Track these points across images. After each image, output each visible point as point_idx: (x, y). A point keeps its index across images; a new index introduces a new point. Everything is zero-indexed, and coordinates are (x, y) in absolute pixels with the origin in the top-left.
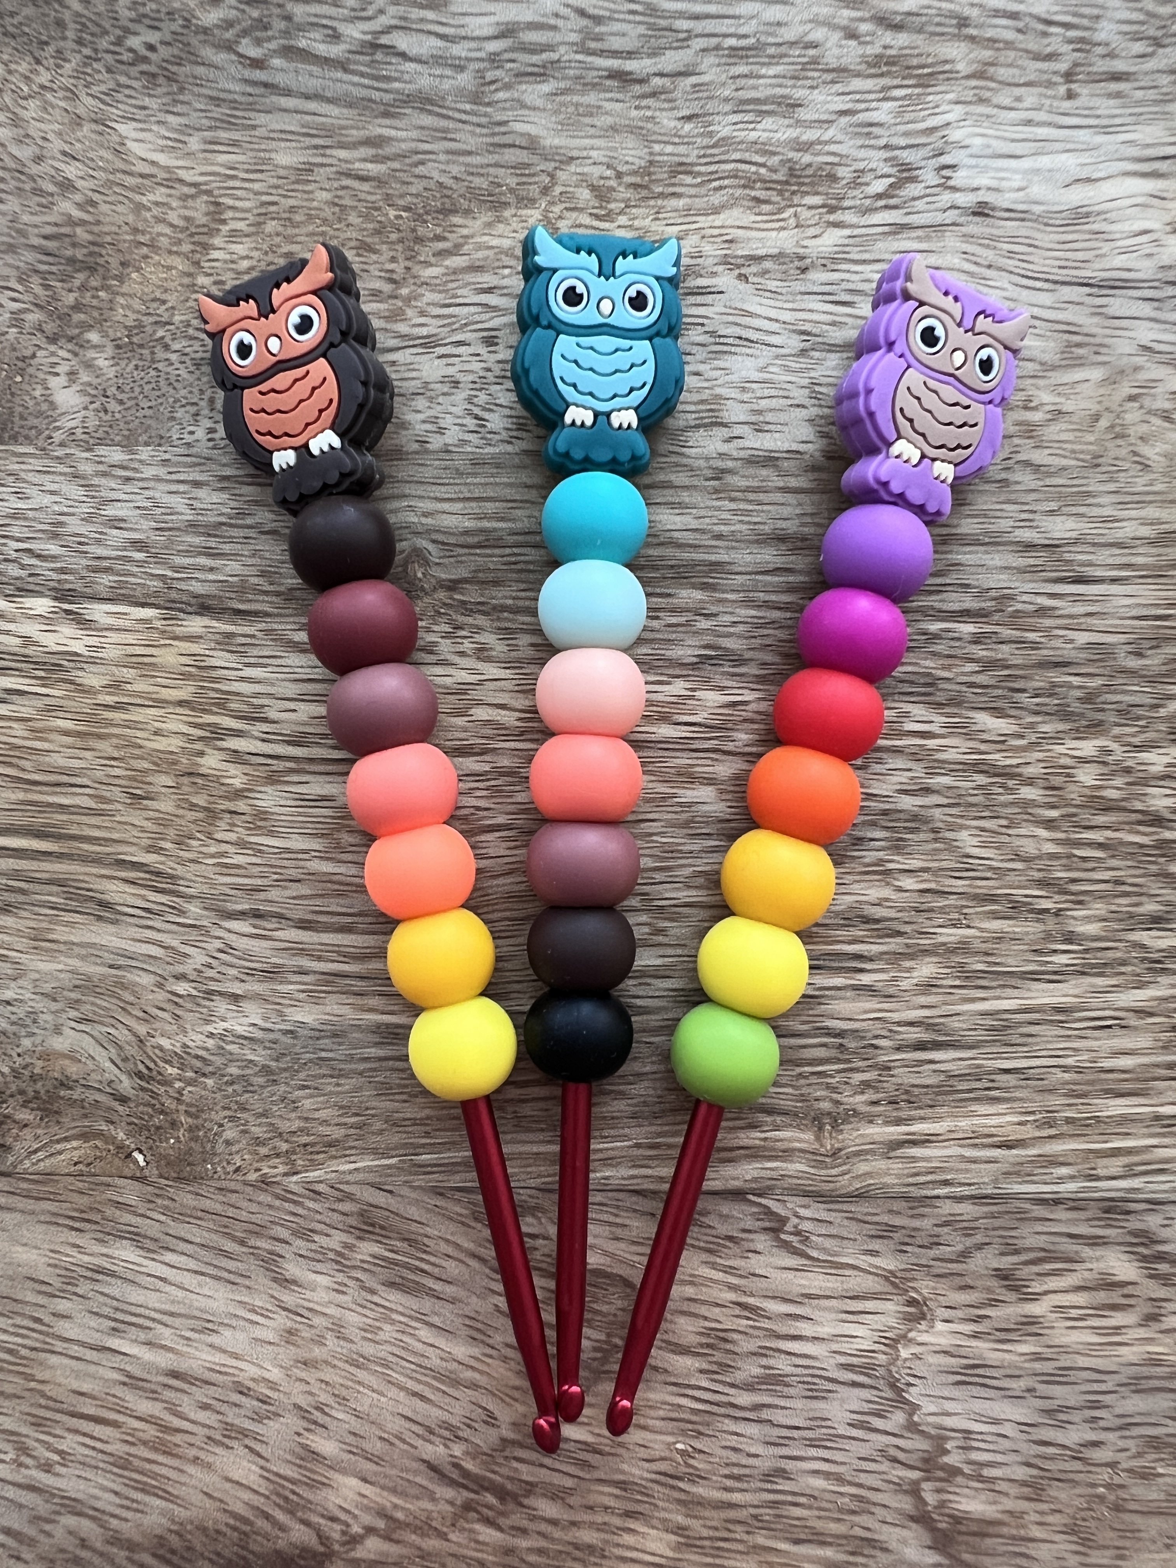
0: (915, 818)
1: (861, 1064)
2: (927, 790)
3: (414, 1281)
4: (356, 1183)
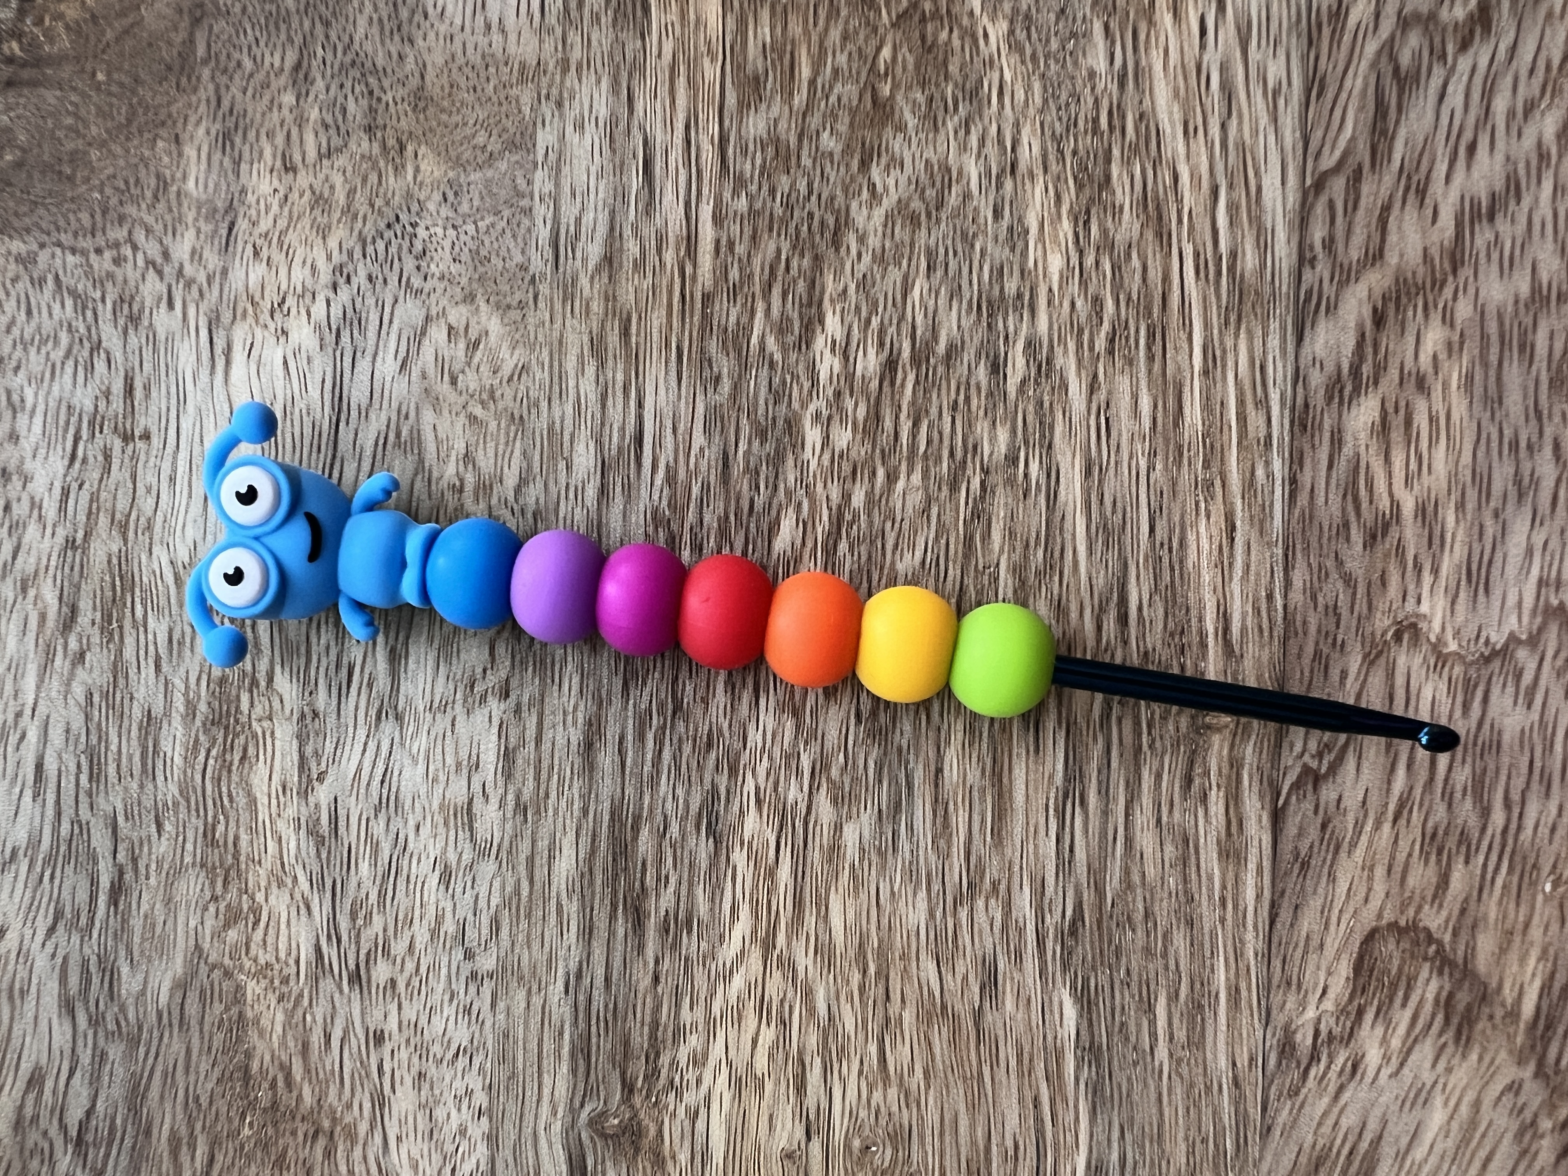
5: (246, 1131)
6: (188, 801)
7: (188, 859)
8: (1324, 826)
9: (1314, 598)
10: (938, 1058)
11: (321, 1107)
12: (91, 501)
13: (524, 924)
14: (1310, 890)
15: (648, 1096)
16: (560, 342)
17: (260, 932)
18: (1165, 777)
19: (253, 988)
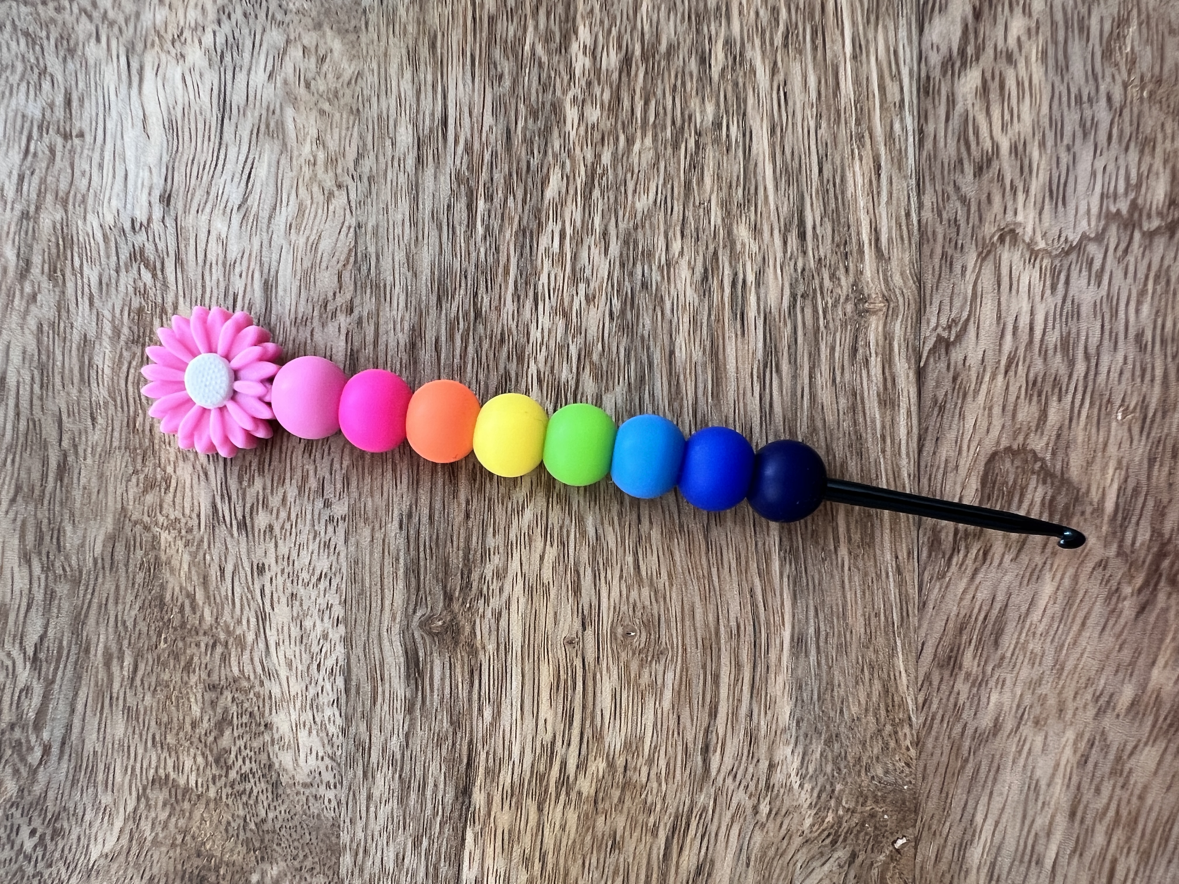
0: (626, 243)
1: (817, 281)
2: (605, 234)
3: (994, 625)
4: (917, 671)
5: (162, 645)
6: (115, 401)
7: (116, 444)
8: (955, 379)
9: (940, 215)
10: (678, 563)
11: (218, 624)
12: (41, 184)
13: (368, 479)
14: (946, 426)
15: (464, 603)
16: (386, 55)
17: (171, 495)
18: (837, 348)
19: (165, 537)
